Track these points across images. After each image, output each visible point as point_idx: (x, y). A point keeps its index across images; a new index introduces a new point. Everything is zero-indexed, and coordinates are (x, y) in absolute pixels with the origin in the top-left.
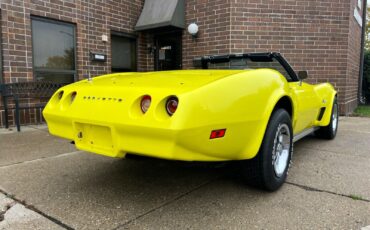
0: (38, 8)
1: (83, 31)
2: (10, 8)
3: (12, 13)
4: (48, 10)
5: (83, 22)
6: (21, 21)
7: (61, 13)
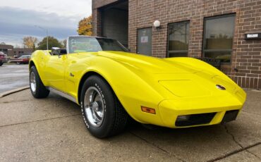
0: (209, 12)
1: (242, 17)
2: (195, 17)
3: (194, 21)
4: (215, 11)
5: (242, 10)
6: (199, 23)
7: (224, 9)
